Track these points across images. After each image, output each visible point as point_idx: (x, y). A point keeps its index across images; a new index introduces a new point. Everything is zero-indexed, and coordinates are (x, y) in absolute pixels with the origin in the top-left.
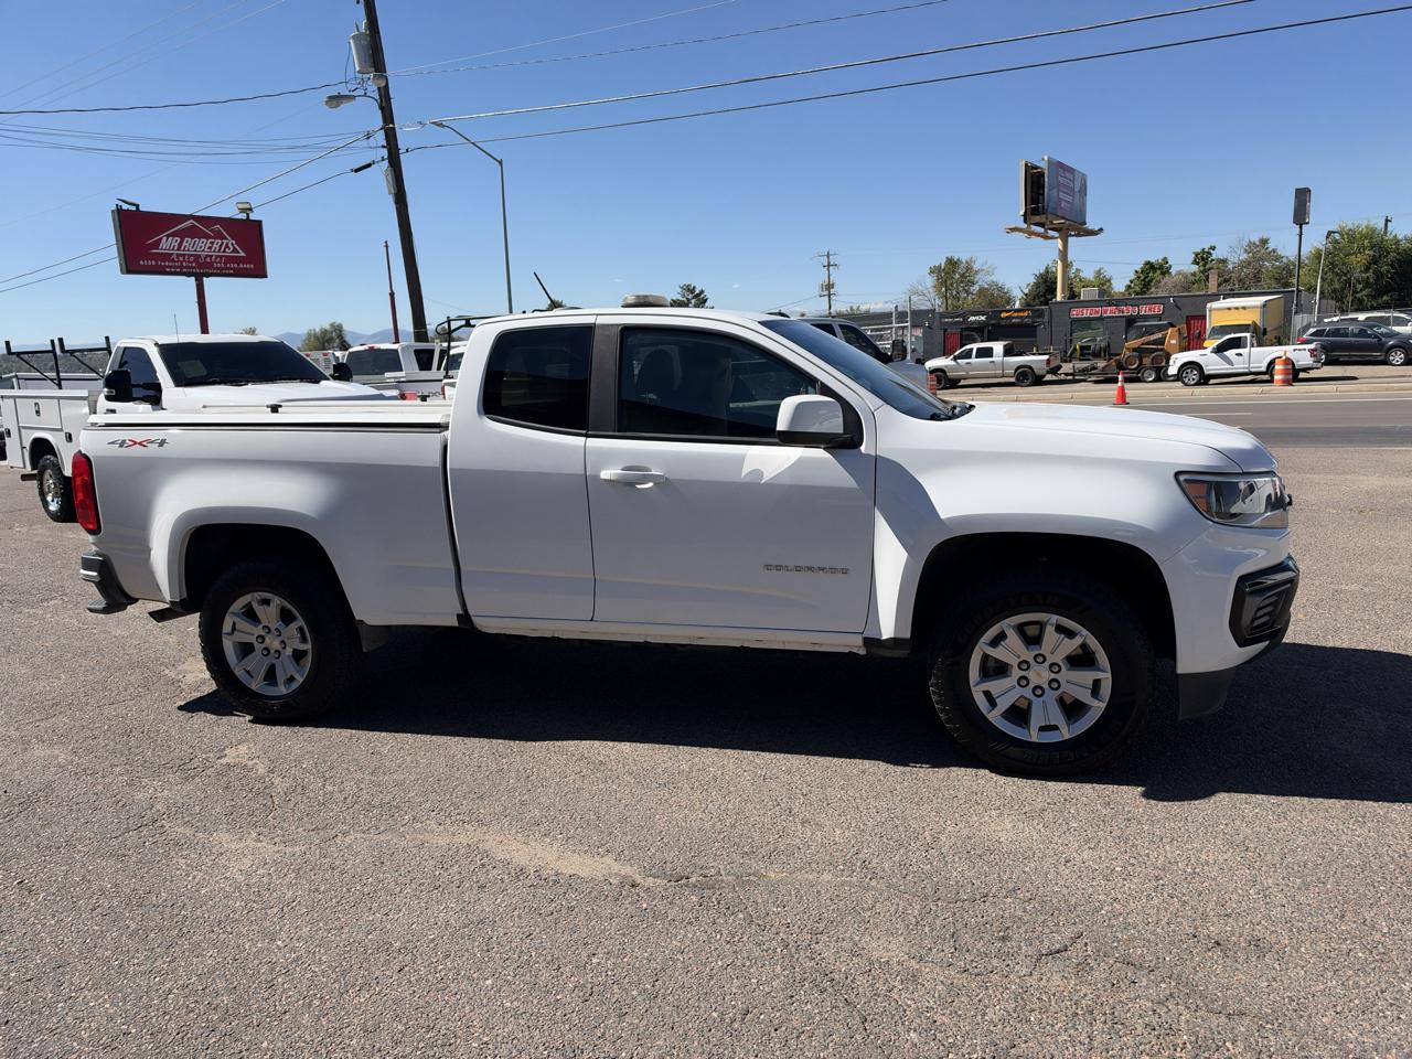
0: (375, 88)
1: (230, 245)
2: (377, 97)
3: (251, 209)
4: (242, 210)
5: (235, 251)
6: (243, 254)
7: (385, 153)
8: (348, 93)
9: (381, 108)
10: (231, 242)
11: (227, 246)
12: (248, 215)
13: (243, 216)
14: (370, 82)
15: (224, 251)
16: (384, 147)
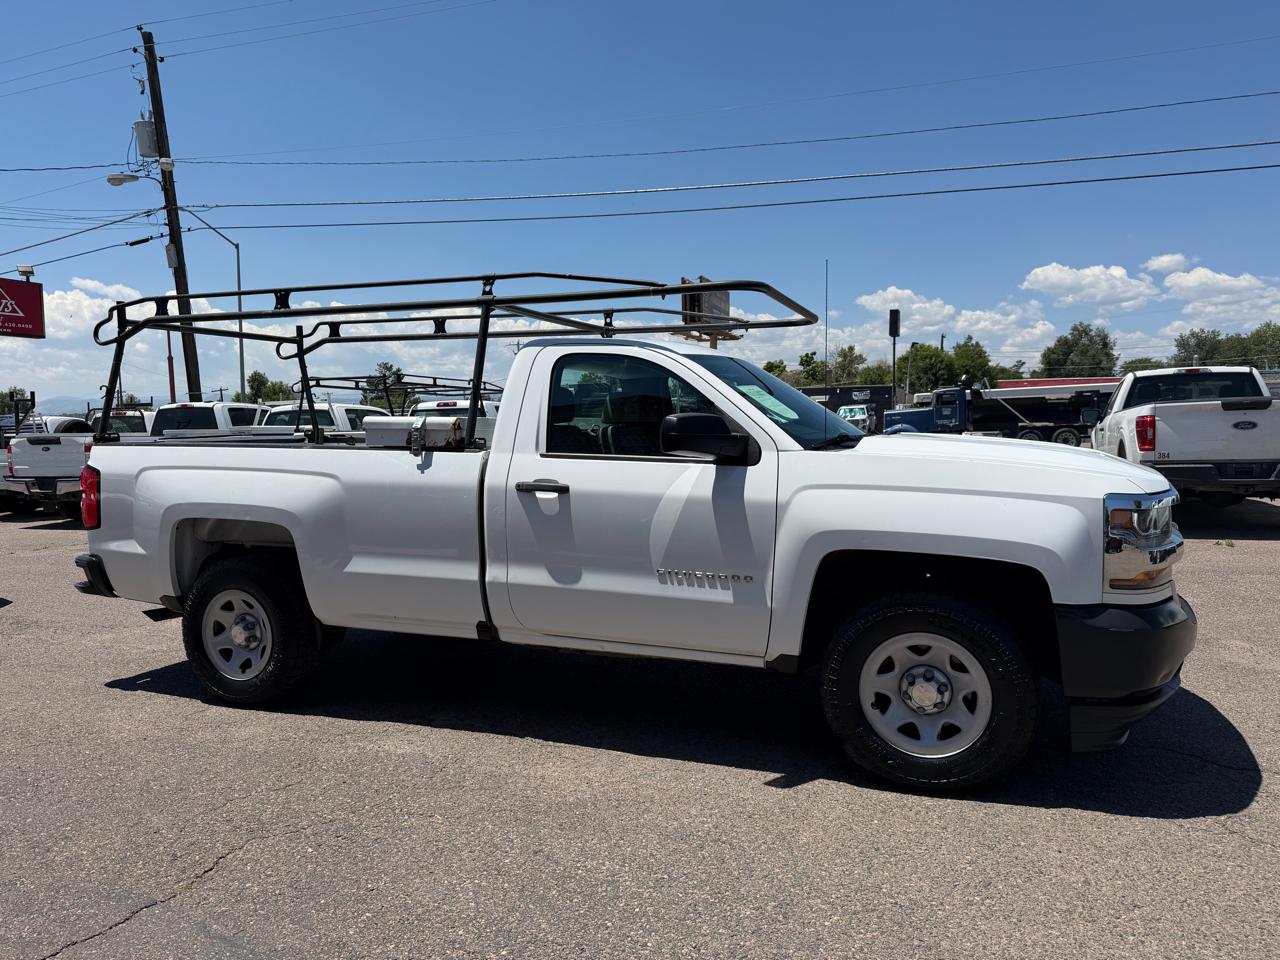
0: (159, 171)
1: (9, 305)
2: (161, 180)
3: (32, 273)
4: (23, 273)
5: (14, 311)
6: (21, 314)
7: (166, 230)
8: (131, 174)
9: (165, 189)
10: (10, 302)
11: (6, 306)
12: (28, 278)
13: (24, 278)
14: (155, 165)
15: (3, 311)
16: (166, 224)
